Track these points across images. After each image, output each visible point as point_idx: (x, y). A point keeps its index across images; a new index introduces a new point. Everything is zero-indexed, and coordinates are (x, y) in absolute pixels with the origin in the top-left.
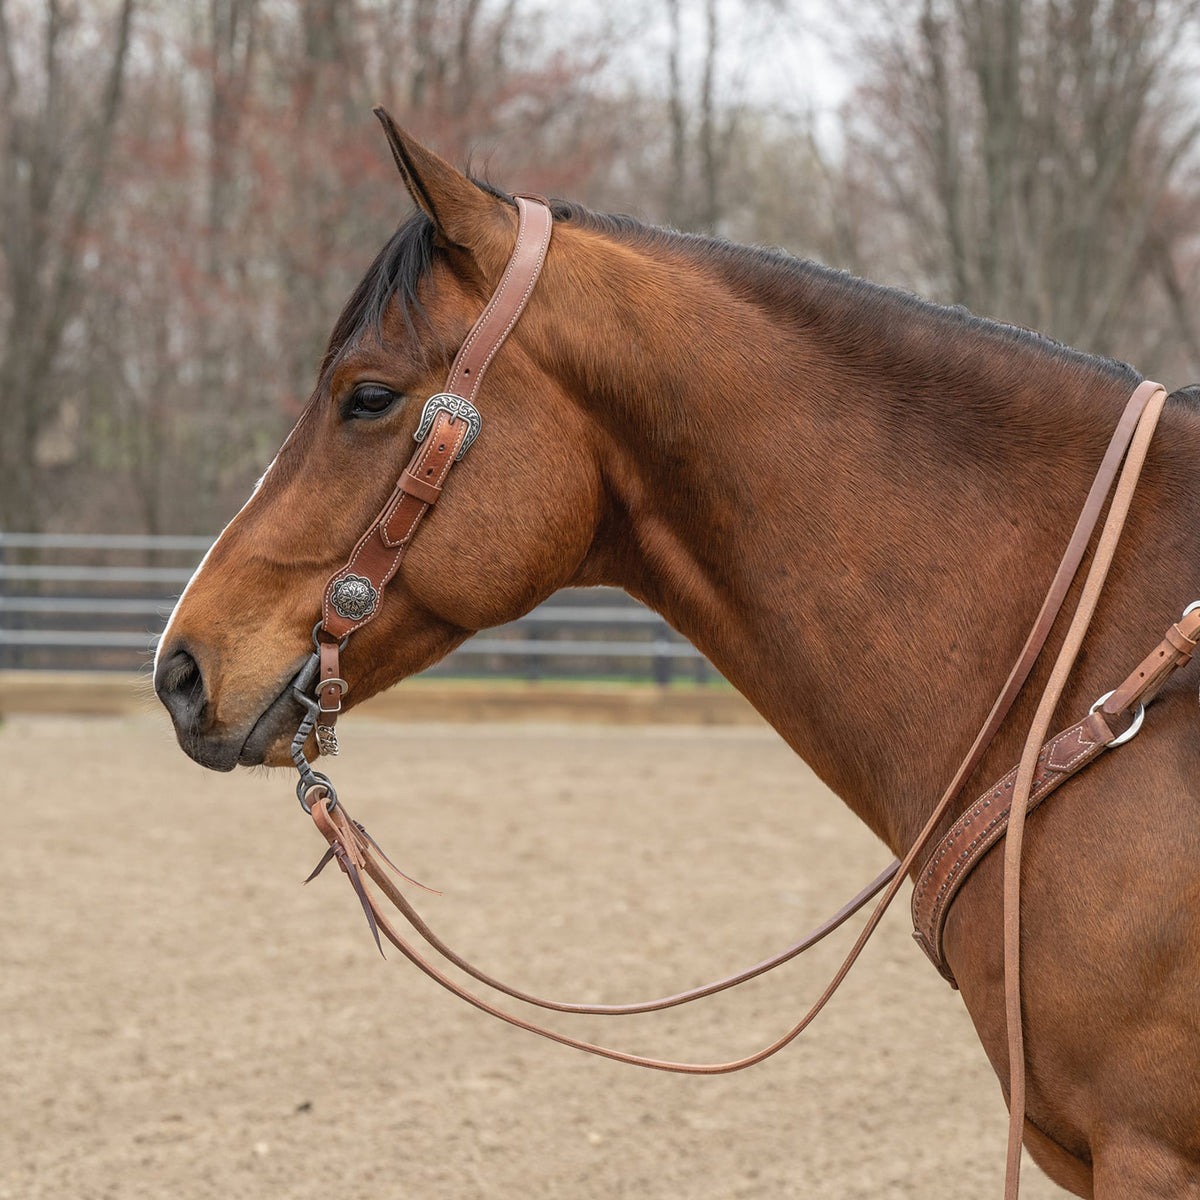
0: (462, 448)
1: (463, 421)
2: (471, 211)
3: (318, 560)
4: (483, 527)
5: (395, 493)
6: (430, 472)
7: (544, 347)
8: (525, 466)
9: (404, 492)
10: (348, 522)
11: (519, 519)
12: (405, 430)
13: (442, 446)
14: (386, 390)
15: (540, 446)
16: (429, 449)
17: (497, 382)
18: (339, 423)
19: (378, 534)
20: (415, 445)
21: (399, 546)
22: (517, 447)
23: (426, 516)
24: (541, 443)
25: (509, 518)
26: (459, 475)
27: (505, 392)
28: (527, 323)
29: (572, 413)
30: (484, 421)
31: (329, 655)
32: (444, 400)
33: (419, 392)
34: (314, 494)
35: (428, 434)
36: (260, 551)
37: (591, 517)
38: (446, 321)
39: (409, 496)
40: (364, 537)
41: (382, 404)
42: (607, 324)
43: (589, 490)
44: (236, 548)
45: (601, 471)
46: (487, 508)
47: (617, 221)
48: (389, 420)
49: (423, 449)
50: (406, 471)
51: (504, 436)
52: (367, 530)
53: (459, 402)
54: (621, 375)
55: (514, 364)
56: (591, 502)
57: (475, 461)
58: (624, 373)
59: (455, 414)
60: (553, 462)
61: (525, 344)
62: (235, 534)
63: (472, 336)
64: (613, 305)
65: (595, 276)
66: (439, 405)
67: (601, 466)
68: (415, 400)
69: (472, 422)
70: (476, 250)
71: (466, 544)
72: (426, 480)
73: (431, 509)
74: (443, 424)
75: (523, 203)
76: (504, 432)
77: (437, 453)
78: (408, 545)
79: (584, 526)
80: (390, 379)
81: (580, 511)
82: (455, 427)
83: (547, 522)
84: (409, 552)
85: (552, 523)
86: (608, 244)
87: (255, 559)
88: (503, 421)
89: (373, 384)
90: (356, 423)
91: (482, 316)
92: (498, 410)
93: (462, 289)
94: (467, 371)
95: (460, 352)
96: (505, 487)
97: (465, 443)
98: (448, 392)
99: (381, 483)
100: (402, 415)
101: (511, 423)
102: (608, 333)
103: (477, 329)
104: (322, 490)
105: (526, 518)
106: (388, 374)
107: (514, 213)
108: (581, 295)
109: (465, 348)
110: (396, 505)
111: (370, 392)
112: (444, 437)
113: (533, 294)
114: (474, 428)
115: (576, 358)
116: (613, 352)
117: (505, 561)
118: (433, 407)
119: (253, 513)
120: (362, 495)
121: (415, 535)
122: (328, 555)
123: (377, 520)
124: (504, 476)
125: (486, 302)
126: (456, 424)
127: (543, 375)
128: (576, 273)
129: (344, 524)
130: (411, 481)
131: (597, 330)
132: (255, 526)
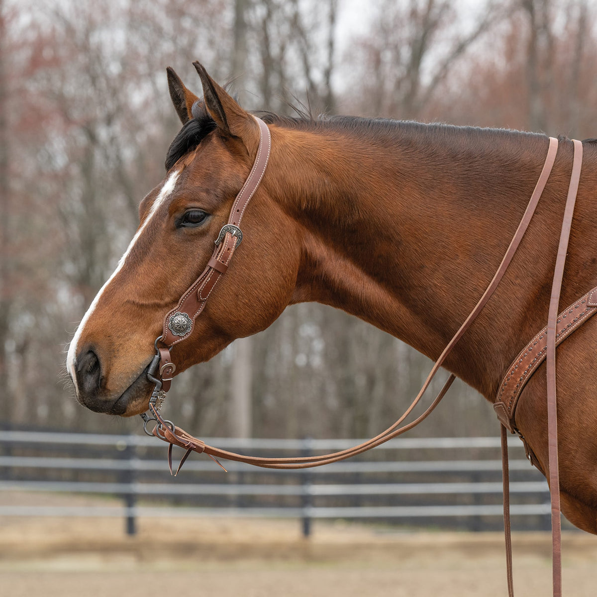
3: (162, 303)
31: (165, 353)
87: (128, 302)
88: (260, 228)
92: (256, 222)
129: (176, 283)
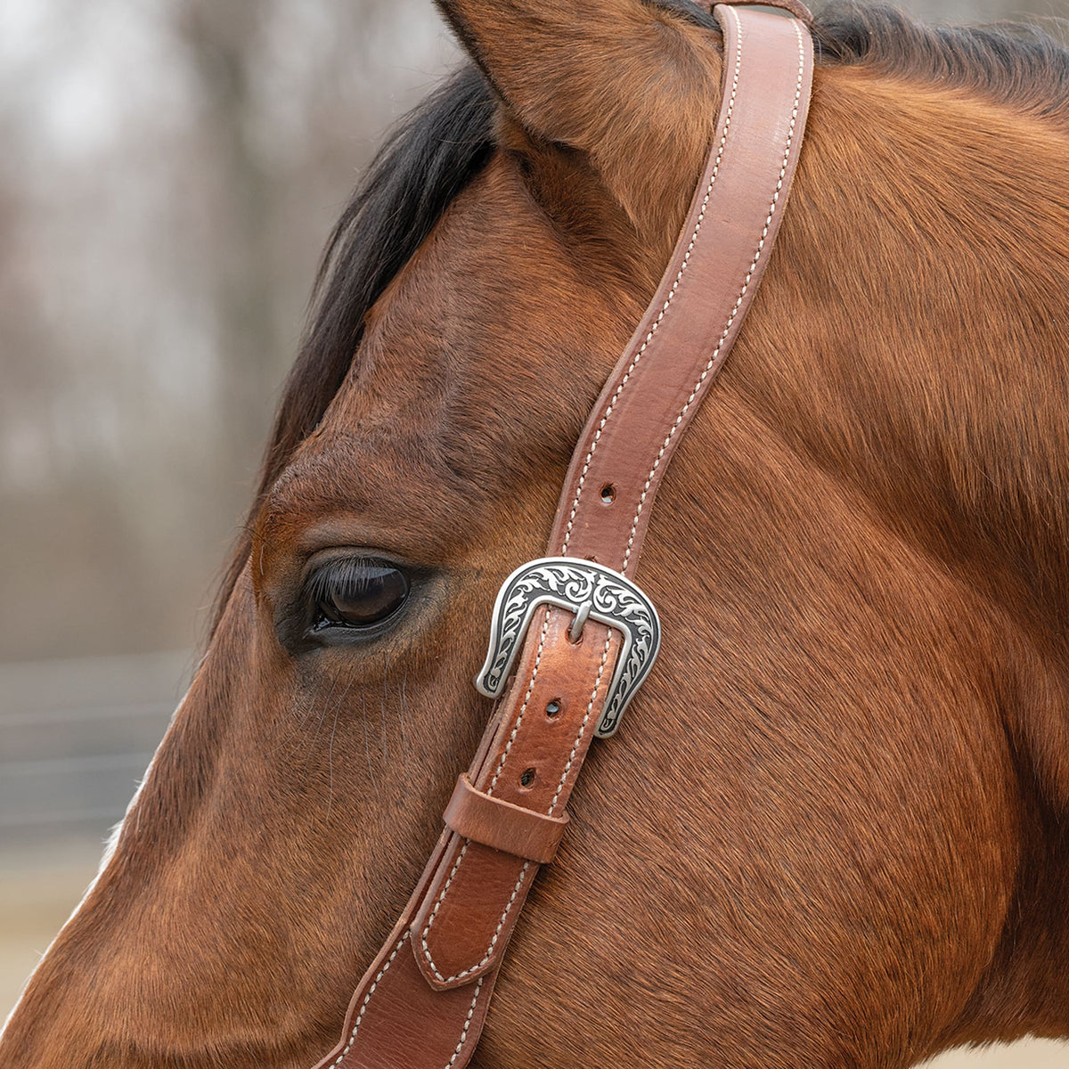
0: (614, 702)
1: (609, 627)
2: (585, 48)
4: (691, 909)
5: (442, 840)
6: (528, 777)
7: (817, 397)
8: (791, 731)
9: (463, 841)
10: (334, 929)
11: (787, 876)
12: (453, 668)
13: (555, 702)
14: (389, 564)
15: (829, 673)
16: (517, 713)
17: (693, 508)
18: (284, 665)
19: (407, 958)
20: (482, 709)
21: (472, 984)
22: (766, 681)
23: (533, 896)
24: (830, 664)
25: (760, 879)
26: (613, 772)
27: (716, 536)
28: (766, 337)
29: (908, 575)
30: (670, 621)
32: (547, 575)
33: (478, 560)
34: (240, 860)
35: (514, 671)
36: (118, 1028)
37: (993, 853)
38: (535, 357)
39: (478, 847)
40: (372, 968)
41: (383, 603)
42: (994, 322)
43: (977, 779)
44: (59, 1022)
45: (1006, 727)
46: (697, 857)
47: (1000, 49)
48: (405, 643)
49: (503, 717)
50: (464, 780)
51: (725, 654)
52: (380, 945)
53: (590, 577)
54: (1044, 456)
55: (735, 454)
56: (986, 810)
57: (652, 730)
58: (1051, 450)
59: (582, 610)
60: (867, 713)
61: (762, 398)
62: (56, 984)
63: (613, 393)
64: (1005, 268)
65: (948, 193)
66: (536, 592)
67: (1002, 711)
68: (471, 583)
69: (634, 628)
70: (603, 151)
71: (649, 962)
72: (520, 800)
73: (545, 875)
74: (550, 640)
75: (734, 18)
76: (726, 643)
77: (543, 725)
78: (497, 977)
79: (973, 876)
80: (391, 534)
81: (957, 838)
82: (585, 647)
83: (866, 878)
84: (502, 998)
85: (881, 879)
86: (974, 109)
89: (349, 552)
90: (327, 661)
91: (636, 336)
93: (576, 265)
94: (607, 491)
95: (582, 441)
96: (743, 794)
97: (622, 686)
98: (558, 553)
99: (406, 815)
100: (441, 628)
101: (742, 619)
102: (997, 345)
103: (625, 372)
104: (259, 849)
105: (807, 872)
106: (387, 523)
107: (710, 47)
108: (913, 246)
109: (596, 428)
110: (446, 876)
111: (344, 575)
112: (555, 676)
113: (774, 257)
114: (642, 644)
115: (916, 419)
116: (1017, 395)
117: (762, 994)
118: (519, 600)
119: (98, 921)
120: (360, 855)
121: (511, 949)
122: (291, 1023)
123: (402, 921)
124: (739, 768)
125: (644, 296)
126: (588, 637)
127: (819, 475)
128: (892, 186)
130: (478, 808)
131: (967, 339)
132: (102, 956)
